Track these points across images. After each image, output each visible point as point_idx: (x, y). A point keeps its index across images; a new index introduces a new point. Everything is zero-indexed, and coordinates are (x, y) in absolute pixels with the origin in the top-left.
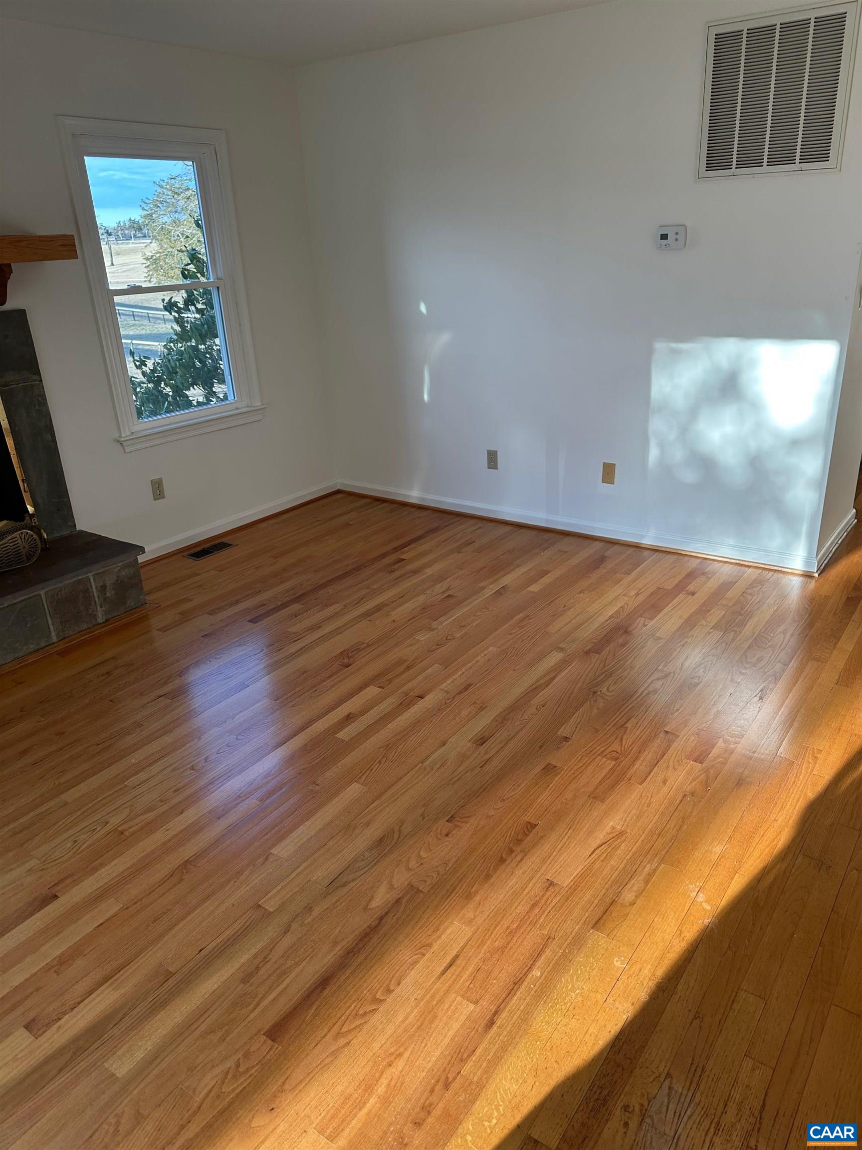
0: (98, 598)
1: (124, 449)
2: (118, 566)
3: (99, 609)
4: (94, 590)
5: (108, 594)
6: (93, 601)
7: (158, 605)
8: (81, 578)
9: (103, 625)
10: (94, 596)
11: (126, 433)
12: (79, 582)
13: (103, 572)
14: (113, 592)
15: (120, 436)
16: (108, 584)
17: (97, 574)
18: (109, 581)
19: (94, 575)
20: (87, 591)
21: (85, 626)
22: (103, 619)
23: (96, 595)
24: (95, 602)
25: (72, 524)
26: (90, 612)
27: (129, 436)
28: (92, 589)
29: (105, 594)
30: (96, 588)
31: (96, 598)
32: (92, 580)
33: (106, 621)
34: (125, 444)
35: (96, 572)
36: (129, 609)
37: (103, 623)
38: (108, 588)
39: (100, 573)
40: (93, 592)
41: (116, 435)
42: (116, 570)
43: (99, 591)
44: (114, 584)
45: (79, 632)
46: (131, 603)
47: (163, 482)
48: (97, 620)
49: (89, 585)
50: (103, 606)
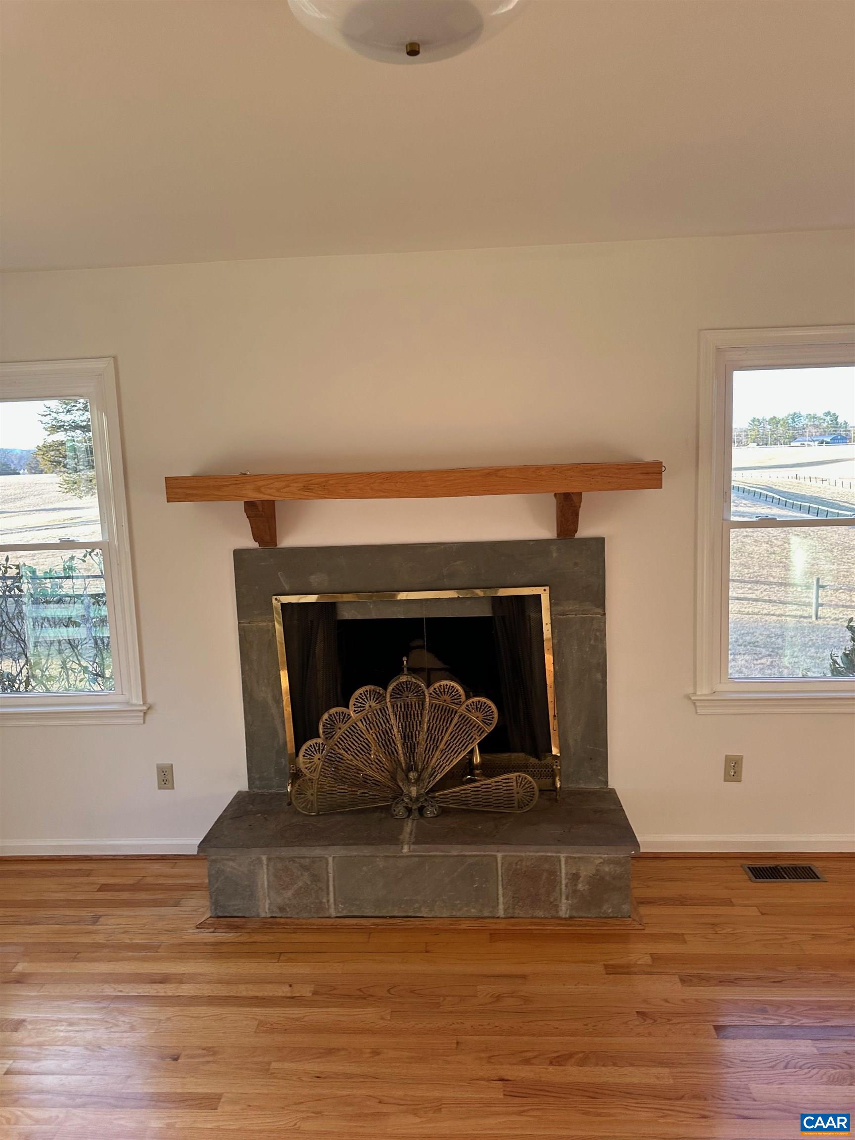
0: (566, 886)
1: (696, 710)
2: (600, 858)
3: (564, 901)
4: (563, 875)
5: (580, 886)
6: (558, 888)
7: (641, 927)
8: (549, 854)
9: (563, 922)
10: (561, 882)
11: (703, 691)
12: (546, 859)
13: (579, 858)
14: (587, 887)
15: (695, 693)
16: (583, 874)
17: (571, 857)
18: (586, 871)
19: (567, 858)
20: (553, 873)
21: (540, 914)
22: (566, 913)
23: (564, 882)
24: (561, 889)
25: (604, 780)
26: (552, 900)
27: (705, 695)
28: (561, 872)
29: (576, 885)
30: (567, 874)
31: (563, 887)
32: (563, 863)
33: (571, 918)
34: (698, 704)
35: (569, 855)
36: (603, 916)
37: (565, 919)
38: (581, 879)
39: (575, 858)
40: (561, 877)
41: (690, 690)
42: (597, 862)
43: (569, 879)
44: (590, 877)
45: (532, 918)
46: (607, 909)
47: (744, 760)
48: (558, 912)
49: (558, 867)
50: (570, 898)
